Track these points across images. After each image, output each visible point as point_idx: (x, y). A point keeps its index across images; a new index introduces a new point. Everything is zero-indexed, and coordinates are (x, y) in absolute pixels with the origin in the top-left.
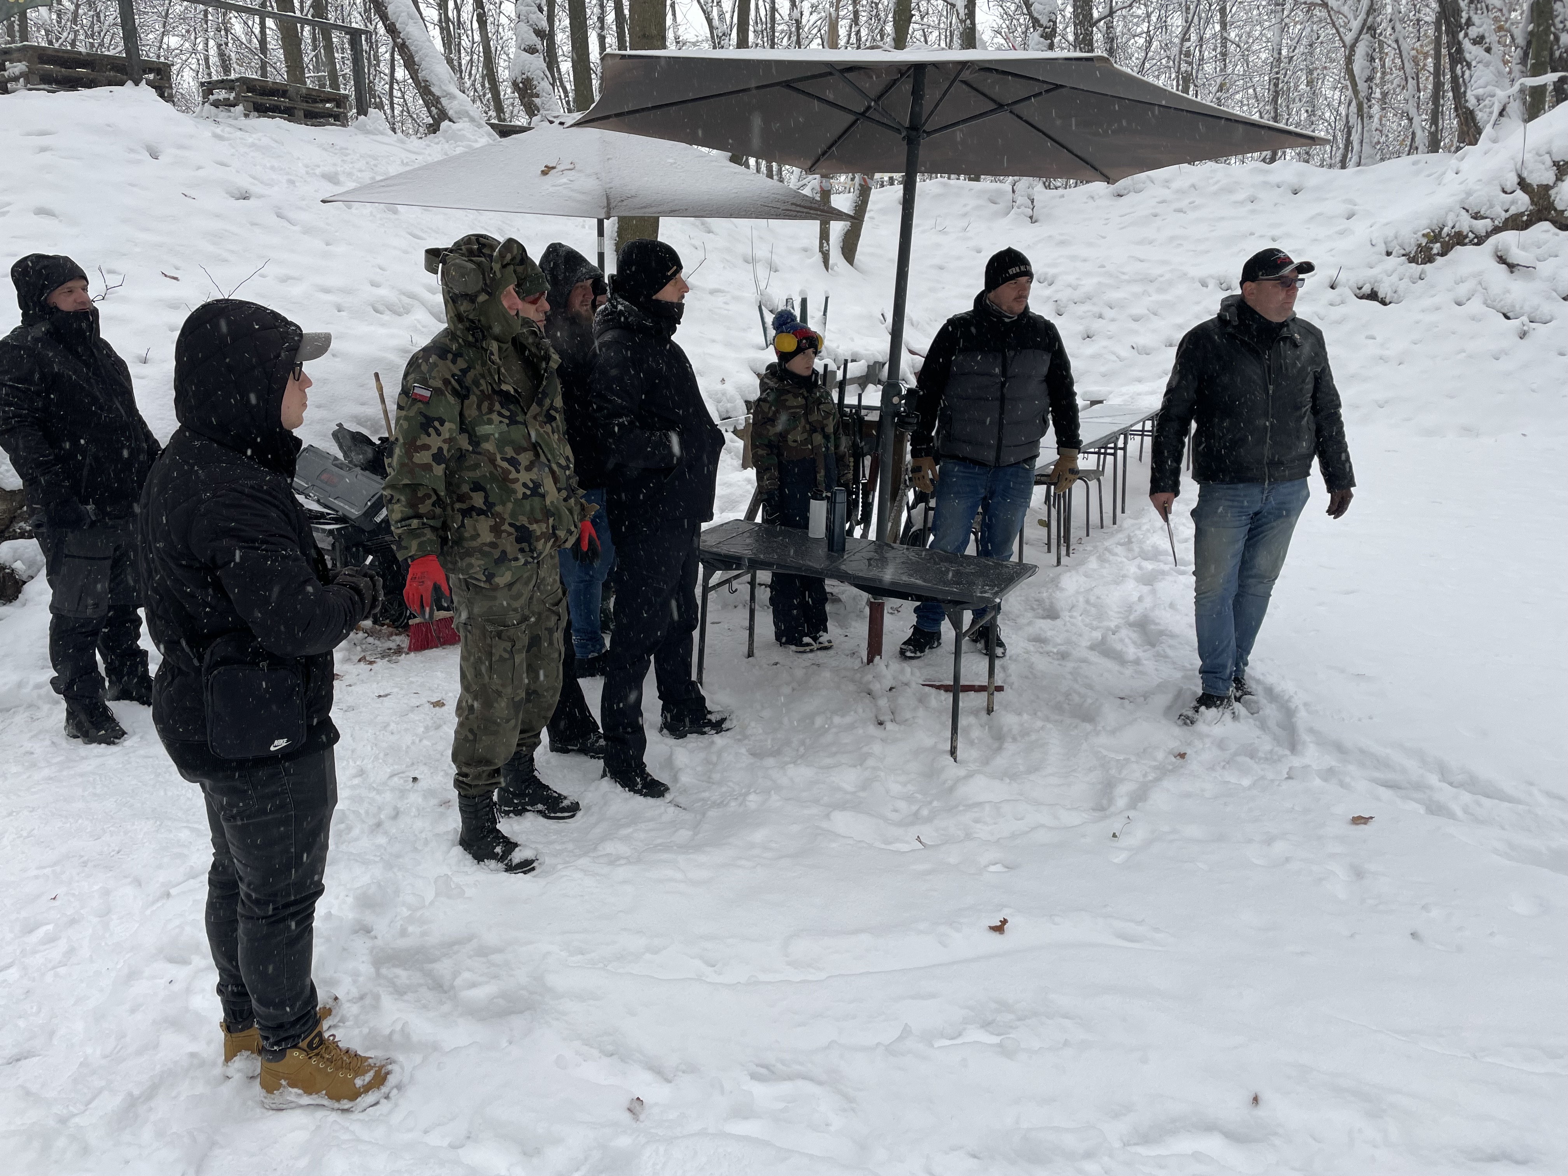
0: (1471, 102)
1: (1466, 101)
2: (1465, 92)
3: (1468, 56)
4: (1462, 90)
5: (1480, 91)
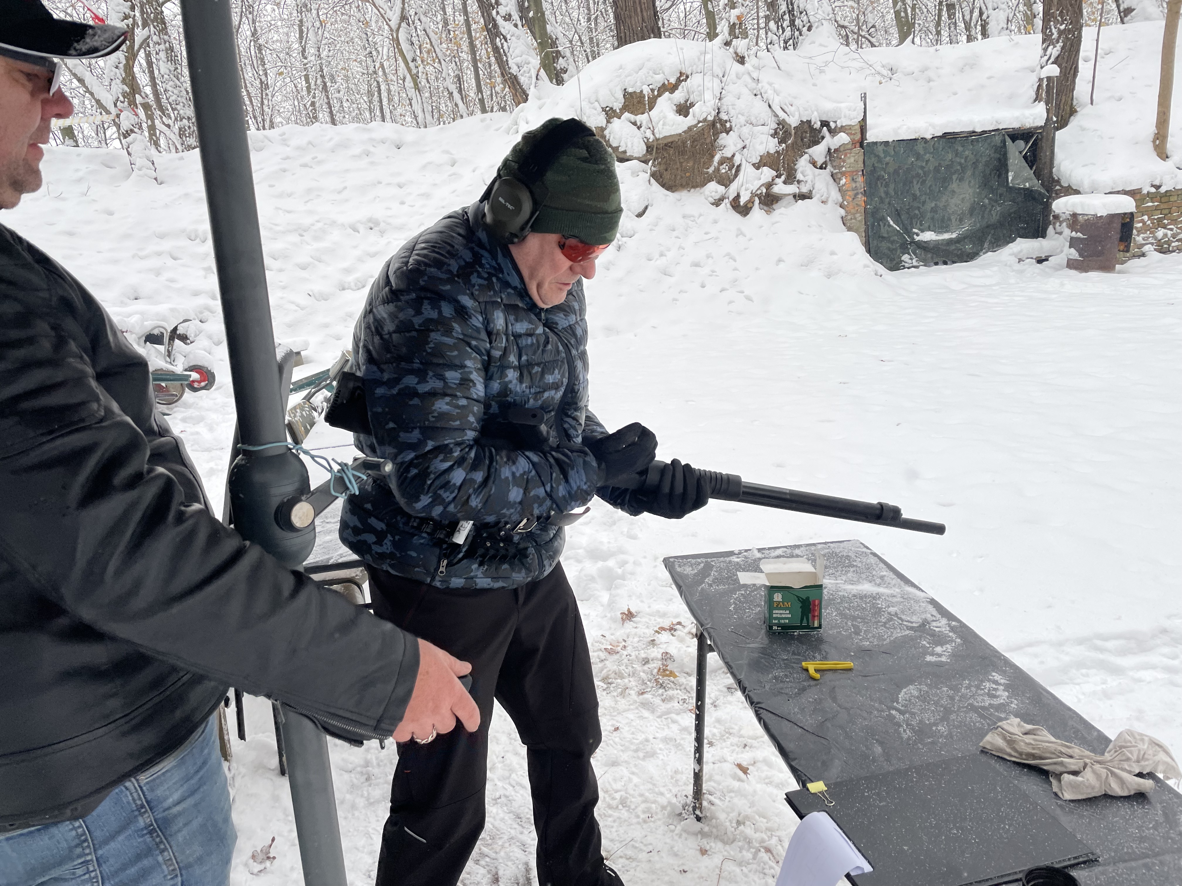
0: (514, 70)
1: (510, 68)
2: (507, 60)
3: (502, 31)
4: (505, 59)
5: (519, 60)
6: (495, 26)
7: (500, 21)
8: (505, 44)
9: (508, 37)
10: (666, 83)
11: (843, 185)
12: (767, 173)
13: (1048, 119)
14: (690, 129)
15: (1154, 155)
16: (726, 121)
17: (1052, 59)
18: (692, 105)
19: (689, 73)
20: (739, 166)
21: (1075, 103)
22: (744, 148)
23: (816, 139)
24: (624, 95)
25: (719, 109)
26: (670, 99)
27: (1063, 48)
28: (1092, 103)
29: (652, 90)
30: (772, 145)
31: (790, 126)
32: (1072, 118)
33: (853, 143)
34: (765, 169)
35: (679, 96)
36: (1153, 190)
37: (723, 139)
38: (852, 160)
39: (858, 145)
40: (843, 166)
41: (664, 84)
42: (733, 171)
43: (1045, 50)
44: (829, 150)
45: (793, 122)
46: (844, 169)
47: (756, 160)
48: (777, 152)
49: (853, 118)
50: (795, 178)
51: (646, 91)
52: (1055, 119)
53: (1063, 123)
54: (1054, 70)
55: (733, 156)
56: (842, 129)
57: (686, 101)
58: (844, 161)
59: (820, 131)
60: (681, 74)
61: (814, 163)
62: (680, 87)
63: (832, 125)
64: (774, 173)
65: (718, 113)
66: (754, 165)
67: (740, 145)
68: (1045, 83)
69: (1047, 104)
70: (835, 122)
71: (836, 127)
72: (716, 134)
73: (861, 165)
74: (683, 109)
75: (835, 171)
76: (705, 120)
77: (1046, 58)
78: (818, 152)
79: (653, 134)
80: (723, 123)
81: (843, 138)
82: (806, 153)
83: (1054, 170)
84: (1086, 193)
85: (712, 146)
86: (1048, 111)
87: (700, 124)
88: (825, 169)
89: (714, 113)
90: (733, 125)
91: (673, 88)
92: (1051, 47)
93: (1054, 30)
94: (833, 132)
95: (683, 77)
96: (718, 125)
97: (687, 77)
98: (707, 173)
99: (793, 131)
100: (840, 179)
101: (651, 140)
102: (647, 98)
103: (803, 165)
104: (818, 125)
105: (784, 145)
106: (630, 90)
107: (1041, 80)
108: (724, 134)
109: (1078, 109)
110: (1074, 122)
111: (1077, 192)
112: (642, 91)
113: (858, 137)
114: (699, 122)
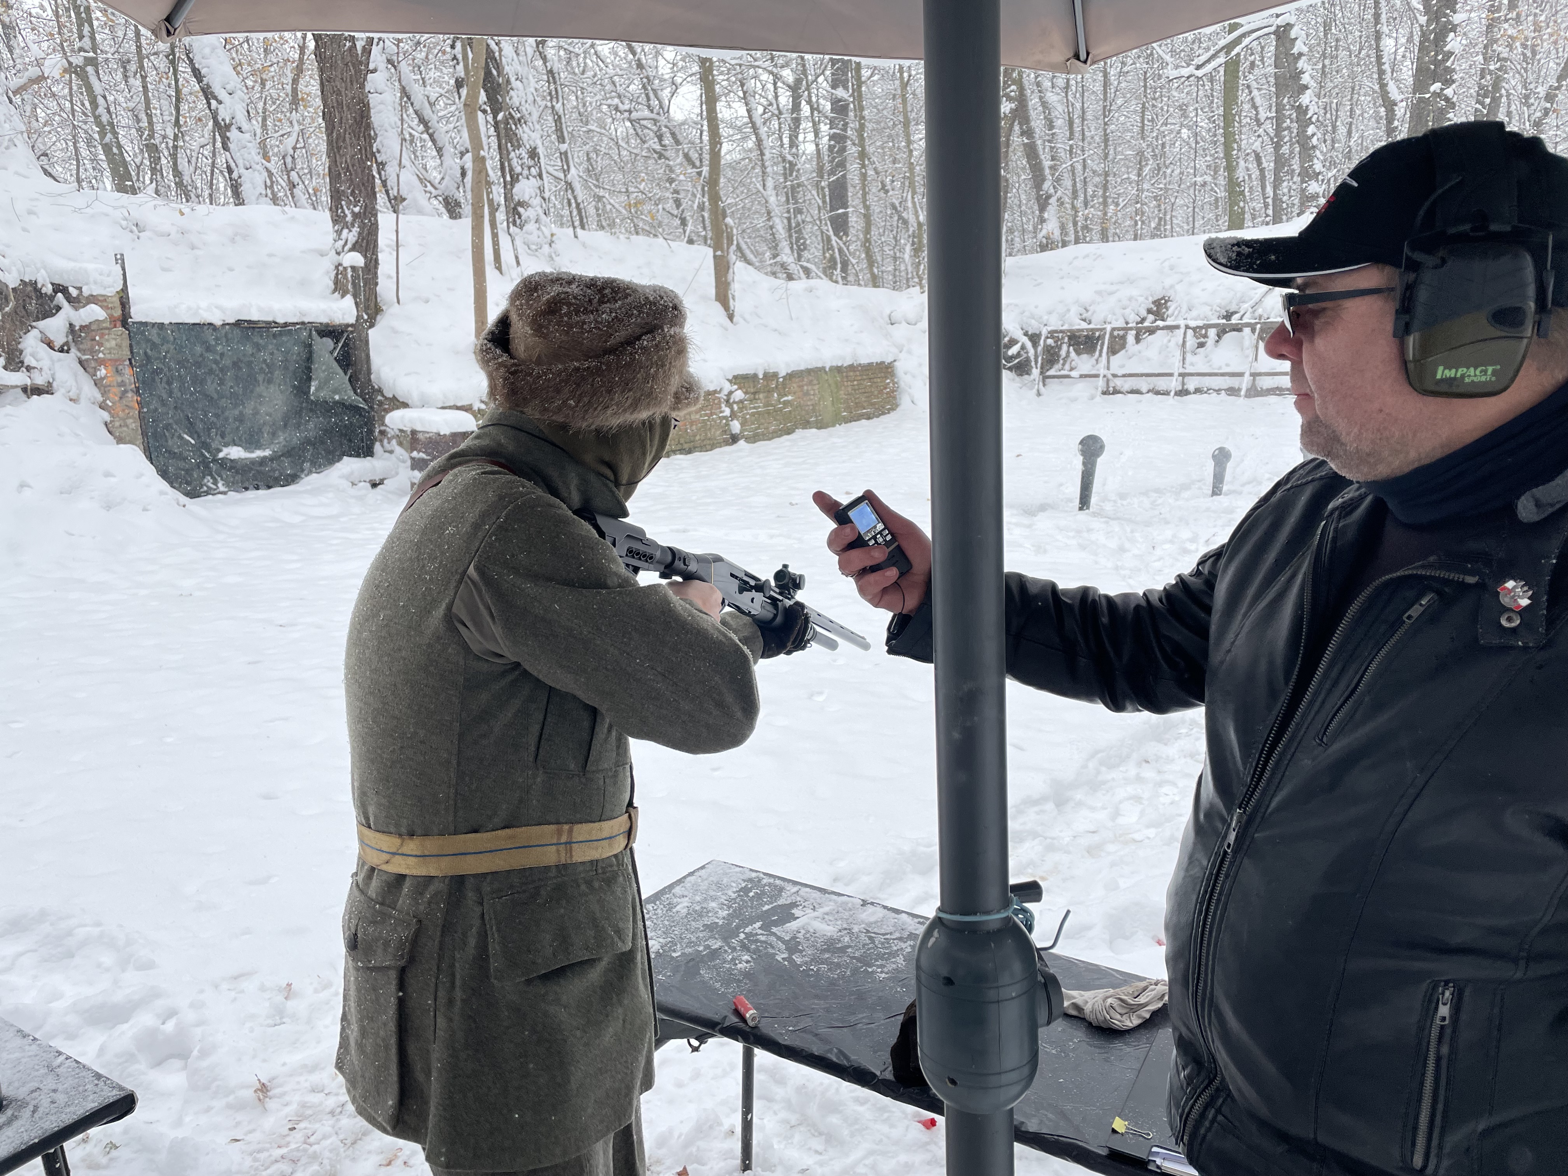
11: (102, 378)
13: (358, 318)
17: (350, 245)
23: (48, 309)
27: (359, 234)
28: (399, 303)
32: (379, 317)
33: (112, 320)
38: (112, 343)
39: (119, 324)
40: (98, 351)
43: (339, 234)
44: (72, 326)
45: (10, 280)
46: (100, 355)
49: (106, 287)
50: (21, 362)
52: (364, 316)
53: (372, 323)
54: (357, 259)
56: (91, 299)
58: (99, 344)
59: (53, 296)
61: (49, 343)
63: (73, 292)
68: (349, 272)
69: (355, 298)
70: (78, 289)
71: (79, 295)
73: (125, 352)
75: (85, 357)
77: (341, 242)
78: (55, 326)
81: (94, 312)
82: (34, 327)
83: (372, 377)
84: (417, 407)
86: (356, 305)
88: (68, 352)
92: (345, 231)
93: (348, 212)
94: (75, 302)
99: (11, 294)
100: (95, 369)
103: (31, 343)
104: (48, 289)
107: (338, 269)
109: (384, 308)
111: (405, 405)
113: (118, 312)
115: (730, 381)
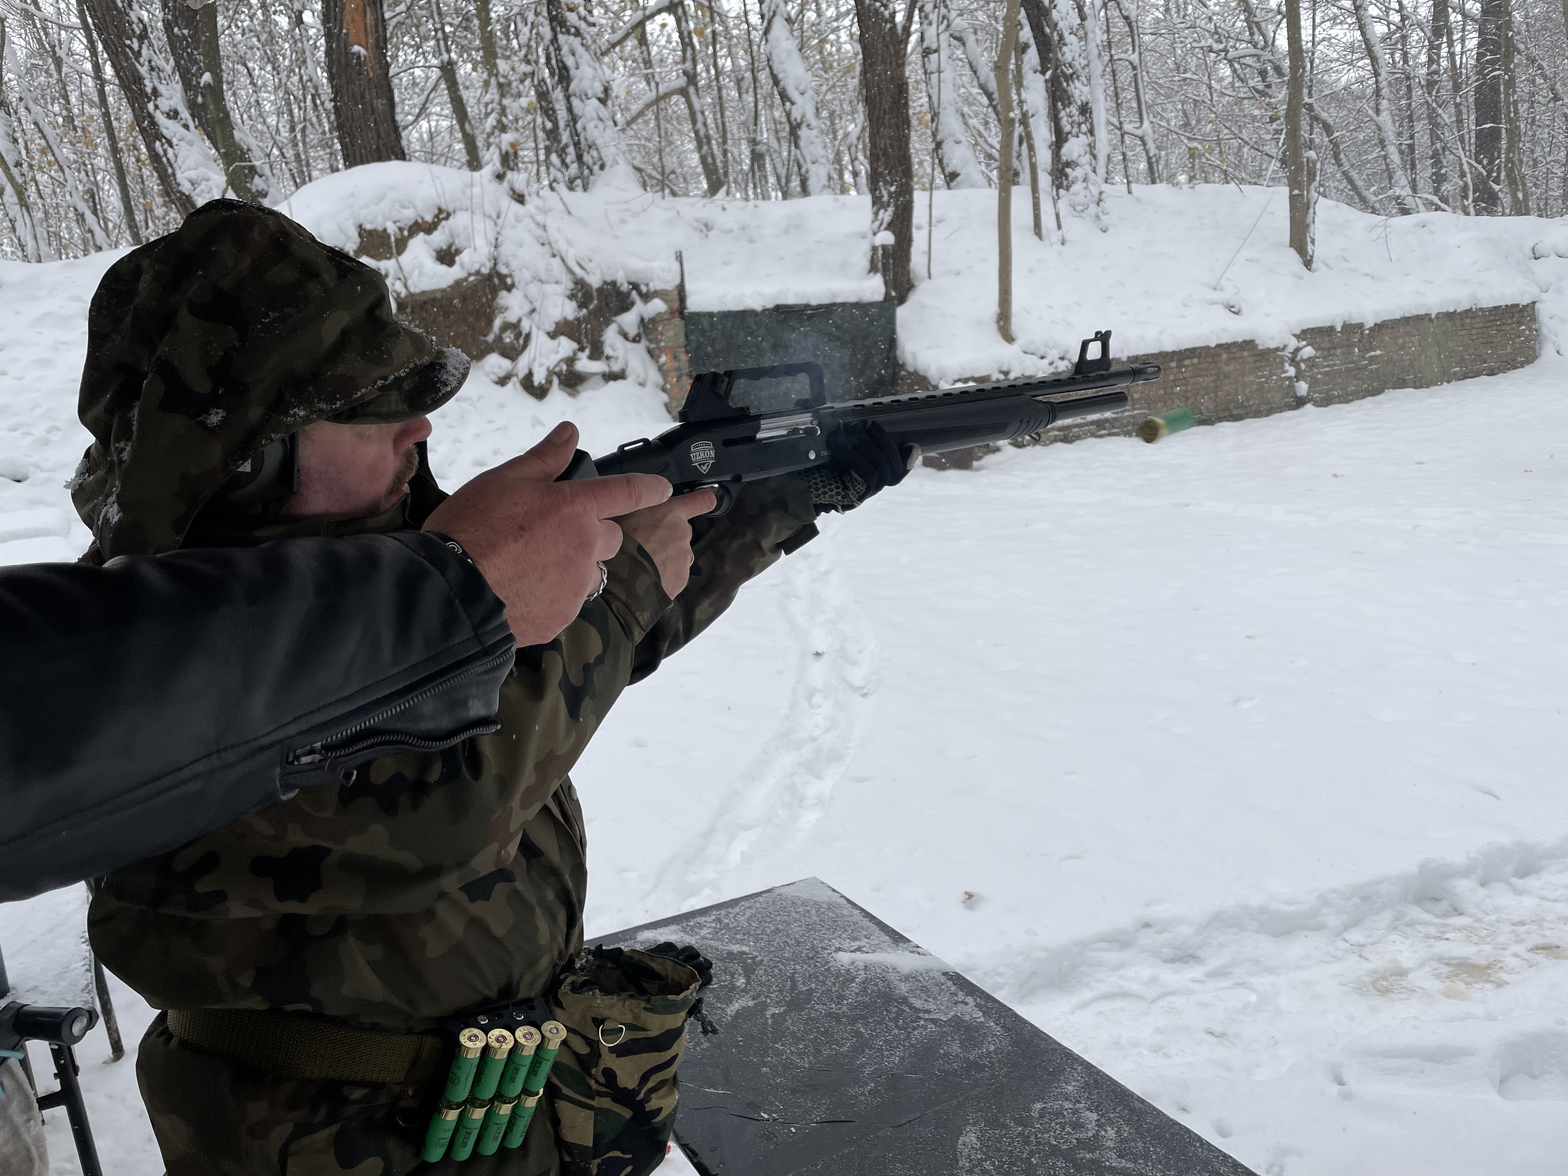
0: (186, 188)
2: (177, 174)
3: (165, 132)
4: (170, 170)
5: (192, 174)
6: (153, 123)
7: (160, 118)
8: (170, 151)
9: (175, 141)
10: (420, 221)
11: (664, 364)
12: (566, 346)
13: (887, 294)
14: (458, 283)
15: (999, 337)
16: (506, 276)
17: (884, 226)
18: (458, 252)
19: (451, 210)
20: (528, 337)
21: (912, 275)
22: (533, 311)
23: (625, 305)
24: (360, 235)
25: (495, 260)
26: (426, 242)
27: (894, 213)
28: (930, 277)
29: (401, 229)
30: (569, 310)
31: (590, 286)
32: (911, 293)
33: (672, 312)
34: (564, 340)
35: (439, 238)
36: (1002, 377)
37: (505, 298)
38: (671, 333)
39: (677, 315)
40: (661, 341)
41: (416, 223)
42: (521, 341)
43: (876, 214)
44: (642, 320)
45: (595, 281)
46: (662, 344)
47: (551, 328)
48: (577, 319)
49: (670, 283)
50: (602, 352)
51: (392, 229)
52: (893, 294)
53: (902, 300)
54: (887, 238)
55: (520, 321)
56: (656, 294)
57: (450, 246)
58: (662, 334)
59: (629, 293)
60: (440, 210)
61: (625, 336)
62: (440, 228)
63: (644, 289)
64: (575, 346)
65: (495, 264)
66: (548, 334)
67: (527, 308)
68: (880, 252)
69: (884, 276)
70: (647, 285)
71: (648, 291)
72: (495, 292)
73: (682, 340)
74: (446, 257)
75: (652, 346)
76: (478, 273)
77: (877, 223)
78: (629, 320)
79: (406, 286)
80: (502, 277)
81: (658, 306)
82: (613, 321)
83: (898, 352)
85: (490, 307)
86: (886, 283)
87: (472, 279)
88: (639, 342)
89: (489, 265)
90: (516, 280)
91: (429, 228)
92: (882, 211)
93: (884, 193)
94: (646, 297)
95: (442, 215)
96: (496, 281)
97: (449, 215)
98: (486, 342)
99: (595, 294)
100: (659, 356)
101: (403, 295)
102: (393, 239)
103: (610, 335)
104: (625, 287)
105: (585, 311)
106: (368, 227)
107: (874, 249)
108: (504, 293)
109: (916, 284)
110: (914, 298)
112: (385, 230)
113: (676, 305)
114: (470, 275)
115: (1298, 337)
